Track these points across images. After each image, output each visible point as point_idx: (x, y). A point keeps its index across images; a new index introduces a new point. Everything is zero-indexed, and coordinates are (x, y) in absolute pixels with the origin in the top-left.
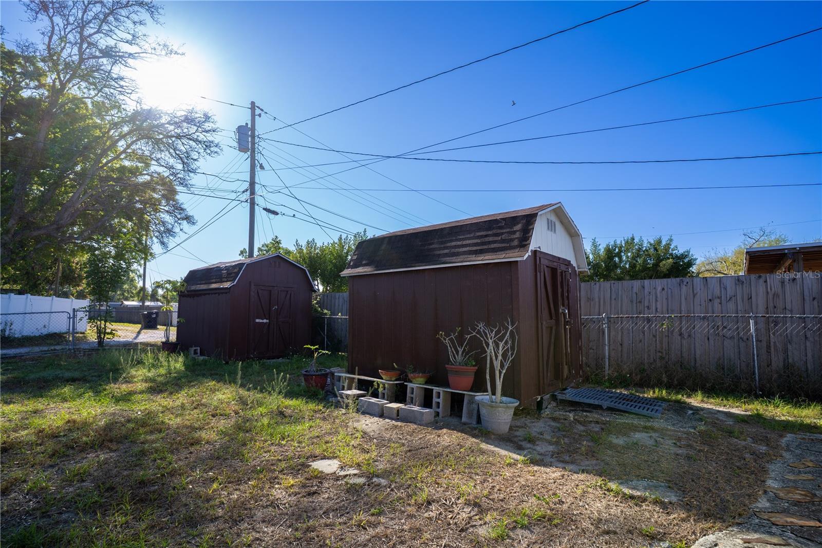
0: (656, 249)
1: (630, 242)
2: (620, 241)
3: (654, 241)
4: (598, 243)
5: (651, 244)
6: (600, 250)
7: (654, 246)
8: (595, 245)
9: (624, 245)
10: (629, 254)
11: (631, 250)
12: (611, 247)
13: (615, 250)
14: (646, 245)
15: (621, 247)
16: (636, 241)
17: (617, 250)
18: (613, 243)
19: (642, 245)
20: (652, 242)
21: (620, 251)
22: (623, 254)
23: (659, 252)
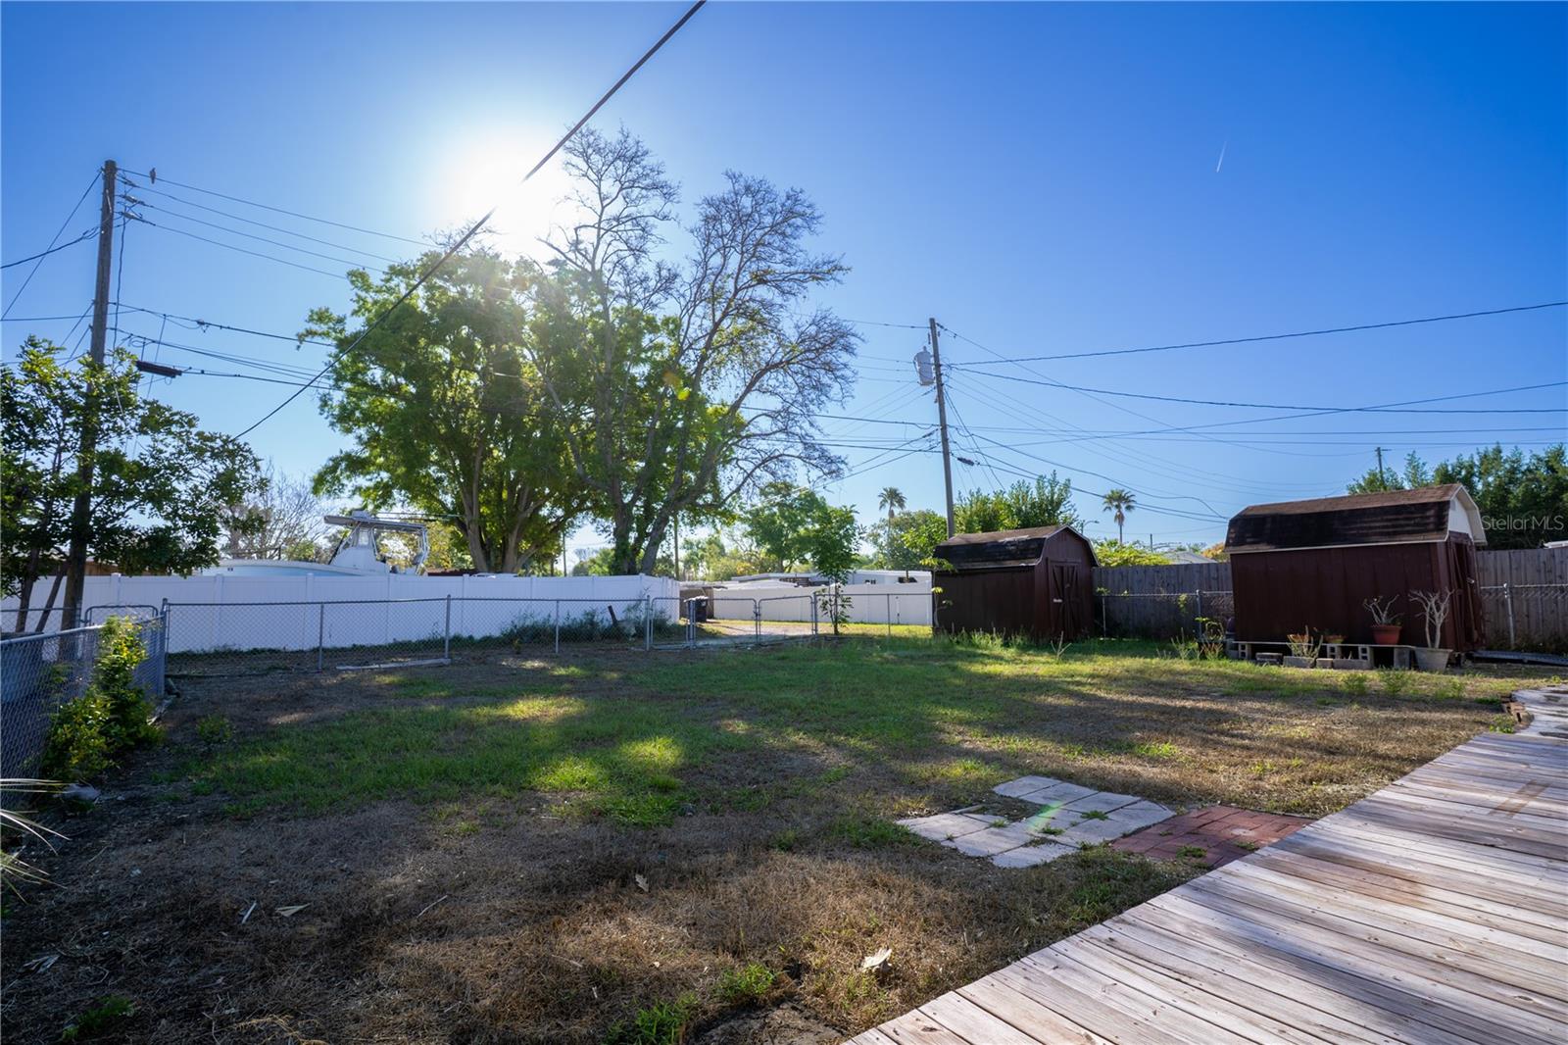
0: (1551, 469)
1: (1490, 460)
2: (1470, 454)
3: (1547, 453)
4: (1421, 462)
5: (1539, 459)
6: (1425, 473)
7: (1547, 462)
8: (1414, 466)
9: (1477, 463)
10: (1490, 479)
11: (1493, 471)
12: (1450, 468)
13: (1459, 473)
14: (1528, 461)
15: (1472, 467)
16: (1505, 454)
17: (1463, 473)
18: (1455, 461)
19: (1518, 461)
20: (1542, 455)
21: (1471, 474)
22: (1476, 479)
23: (1560, 474)
